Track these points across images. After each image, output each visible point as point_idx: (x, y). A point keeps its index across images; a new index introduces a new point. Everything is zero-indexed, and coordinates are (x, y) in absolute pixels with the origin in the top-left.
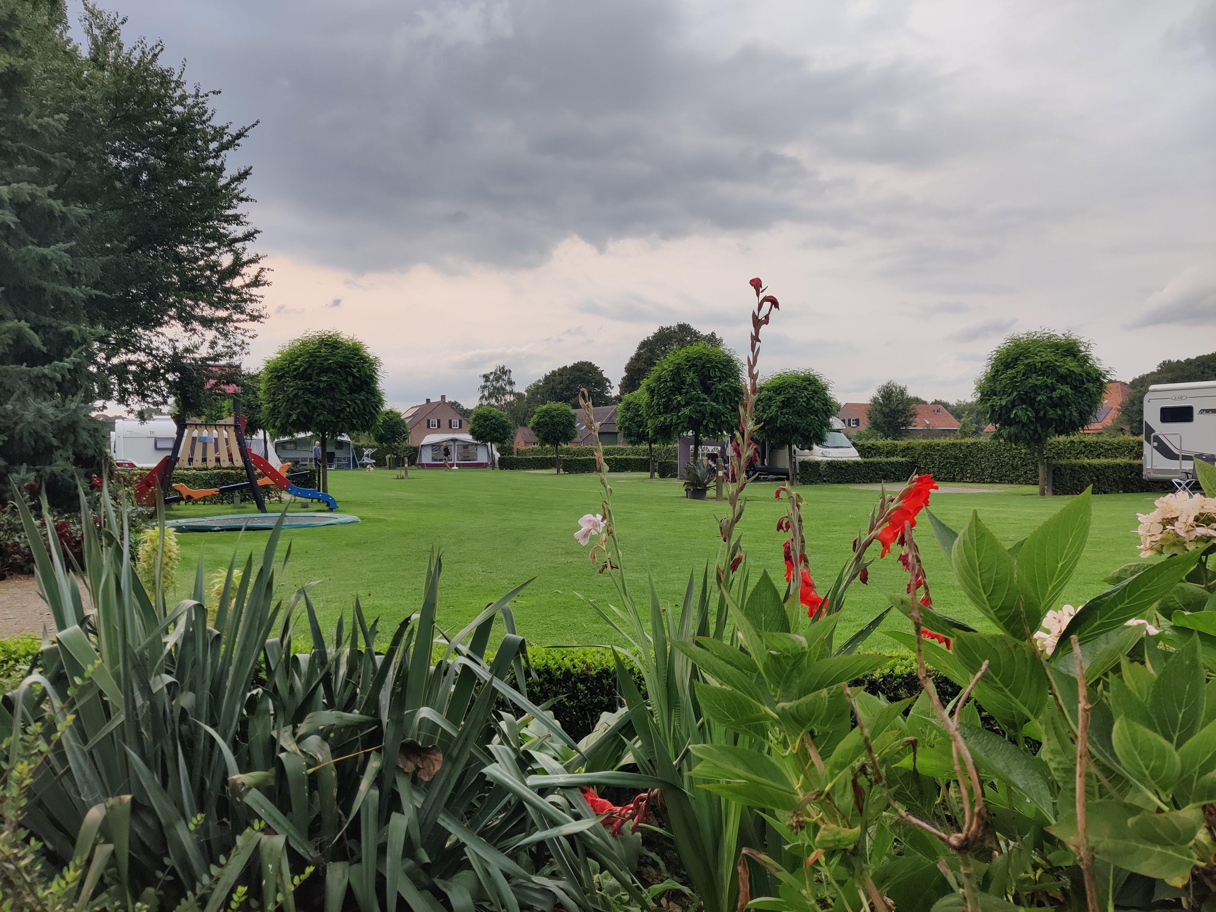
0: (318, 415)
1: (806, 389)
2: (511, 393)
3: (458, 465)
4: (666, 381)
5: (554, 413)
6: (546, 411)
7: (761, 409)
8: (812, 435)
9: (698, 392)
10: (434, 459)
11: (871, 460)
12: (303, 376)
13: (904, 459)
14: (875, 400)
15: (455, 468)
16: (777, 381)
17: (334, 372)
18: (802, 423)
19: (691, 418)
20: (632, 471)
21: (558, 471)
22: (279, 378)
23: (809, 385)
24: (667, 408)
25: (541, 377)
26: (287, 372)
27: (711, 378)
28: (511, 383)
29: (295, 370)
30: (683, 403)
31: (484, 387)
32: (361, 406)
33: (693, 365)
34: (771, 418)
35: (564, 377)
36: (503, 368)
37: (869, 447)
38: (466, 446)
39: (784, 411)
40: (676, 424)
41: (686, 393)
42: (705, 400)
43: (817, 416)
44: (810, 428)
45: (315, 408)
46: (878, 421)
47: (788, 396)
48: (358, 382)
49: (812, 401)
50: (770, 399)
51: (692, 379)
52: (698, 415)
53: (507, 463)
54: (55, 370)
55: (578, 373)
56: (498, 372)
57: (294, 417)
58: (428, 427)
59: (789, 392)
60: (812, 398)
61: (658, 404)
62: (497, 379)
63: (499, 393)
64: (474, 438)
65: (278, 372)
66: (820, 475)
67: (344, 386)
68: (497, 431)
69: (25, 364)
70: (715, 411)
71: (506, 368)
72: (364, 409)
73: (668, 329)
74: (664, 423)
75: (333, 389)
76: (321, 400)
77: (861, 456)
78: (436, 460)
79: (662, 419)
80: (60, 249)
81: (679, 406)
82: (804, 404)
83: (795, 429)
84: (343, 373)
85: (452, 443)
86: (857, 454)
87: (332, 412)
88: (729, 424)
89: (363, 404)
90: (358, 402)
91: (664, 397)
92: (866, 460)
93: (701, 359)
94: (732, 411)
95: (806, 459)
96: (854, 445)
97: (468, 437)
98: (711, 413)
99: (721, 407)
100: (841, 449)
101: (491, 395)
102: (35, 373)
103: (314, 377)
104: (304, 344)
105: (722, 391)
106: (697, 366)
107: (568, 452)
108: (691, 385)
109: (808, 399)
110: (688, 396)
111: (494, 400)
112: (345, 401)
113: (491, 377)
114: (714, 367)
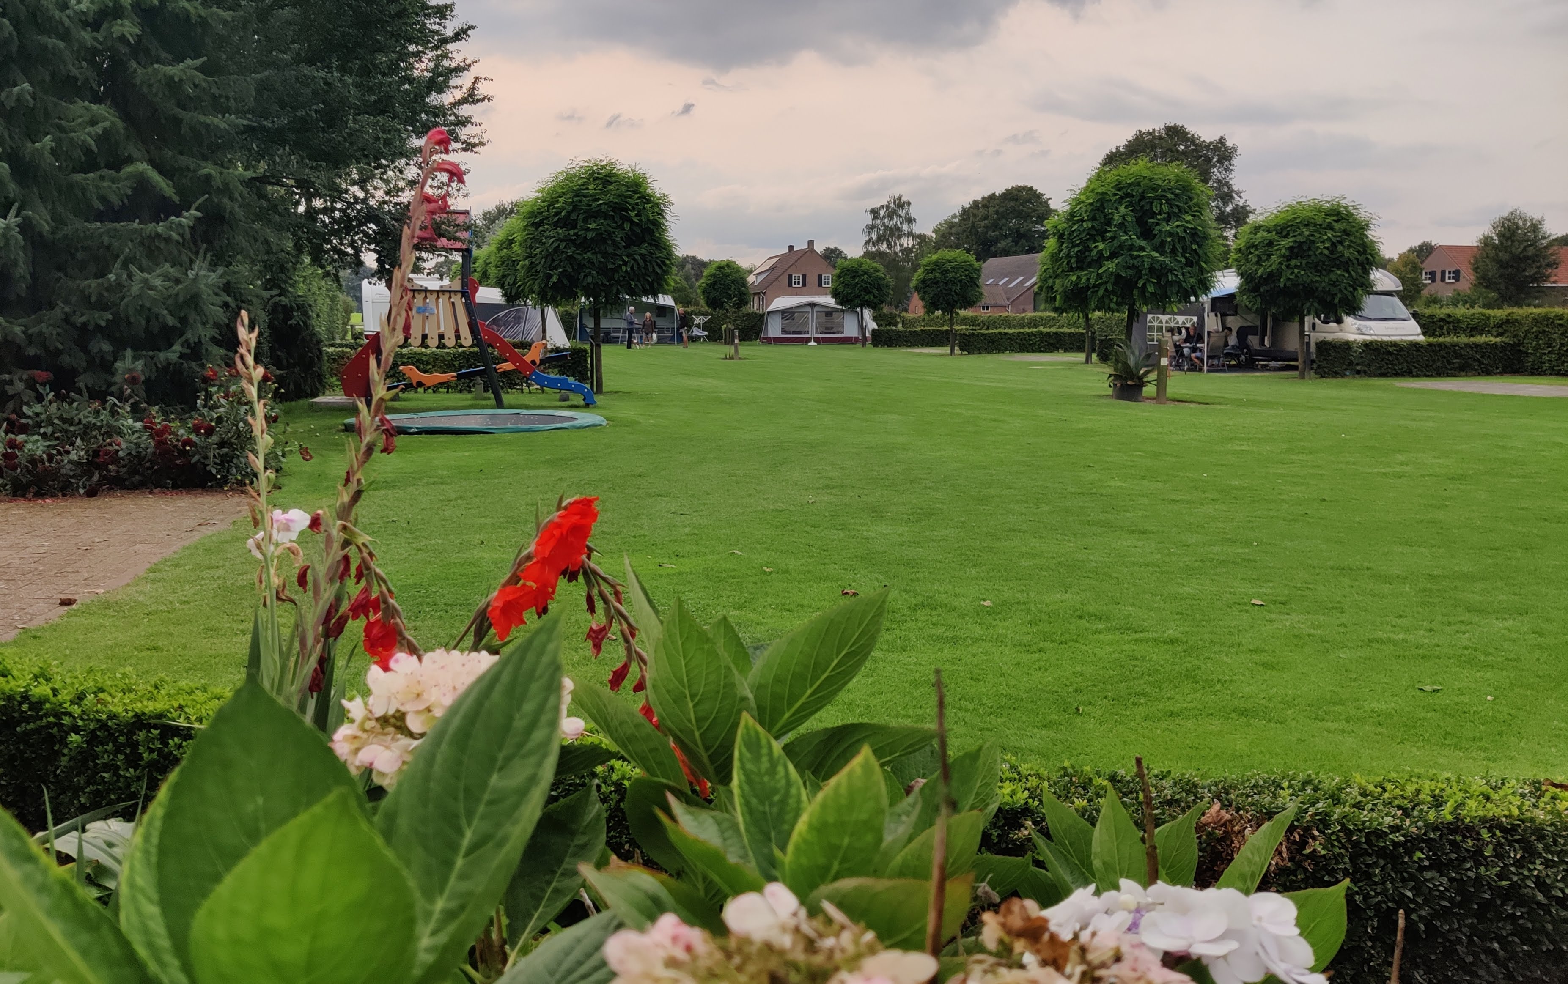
0: (586, 276)
1: (1332, 229)
2: (910, 234)
3: (817, 340)
4: (1082, 221)
5: (948, 266)
6: (936, 263)
7: (1255, 259)
8: (1336, 301)
9: (1132, 237)
10: (784, 331)
11: (1441, 339)
12: (566, 222)
13: (1498, 339)
14: (1486, 241)
15: (812, 343)
16: (1283, 215)
17: (606, 216)
18: (1321, 282)
19: (1118, 276)
20: (1066, 351)
21: (952, 350)
22: (536, 225)
23: (1337, 221)
24: (1083, 261)
25: (957, 210)
26: (547, 218)
27: (1153, 215)
28: (910, 220)
29: (557, 214)
30: (1107, 254)
31: (871, 227)
32: (642, 263)
33: (1128, 195)
34: (1271, 274)
35: (991, 210)
36: (899, 199)
37: (1441, 320)
38: (829, 313)
39: (1293, 263)
40: (1095, 286)
41: (1113, 238)
42: (1142, 249)
43: (1348, 271)
44: (1334, 290)
45: (581, 267)
46: (1490, 274)
47: (1300, 239)
48: (638, 230)
49: (1340, 248)
50: (1270, 244)
51: (1123, 217)
52: (1131, 272)
53: (881, 339)
54: (171, 229)
55: (1012, 204)
56: (892, 205)
57: (555, 279)
58: (790, 285)
59: (1301, 234)
60: (1341, 242)
61: (1068, 255)
62: (891, 215)
63: (892, 235)
64: (837, 303)
65: (536, 217)
66: (1351, 363)
67: (618, 236)
68: (869, 293)
69: (137, 221)
70: (1157, 266)
71: (904, 199)
72: (646, 268)
73: (1149, 133)
74: (1077, 284)
75: (604, 241)
76: (589, 255)
77: (1424, 334)
78: (789, 333)
79: (1074, 278)
80: (189, 67)
81: (1100, 259)
82: (1326, 252)
83: (1309, 292)
84: (617, 219)
85: (809, 309)
86: (1419, 330)
87: (603, 270)
88: (1180, 285)
89: (645, 261)
90: (637, 257)
91: (1078, 245)
92: (1431, 339)
93: (1139, 185)
94: (1187, 265)
95: (1329, 337)
96: (1415, 316)
97: (828, 300)
98: (1152, 269)
99: (1167, 261)
100: (1391, 323)
101: (880, 239)
102: (148, 232)
103: (580, 224)
104: (570, 178)
105: (1171, 234)
106: (1133, 196)
107: (973, 321)
108: (1121, 226)
109: (1333, 244)
110: (1116, 243)
111: (885, 246)
112: (620, 256)
113: (882, 213)
114: (1159, 198)
